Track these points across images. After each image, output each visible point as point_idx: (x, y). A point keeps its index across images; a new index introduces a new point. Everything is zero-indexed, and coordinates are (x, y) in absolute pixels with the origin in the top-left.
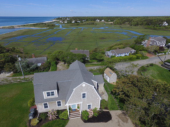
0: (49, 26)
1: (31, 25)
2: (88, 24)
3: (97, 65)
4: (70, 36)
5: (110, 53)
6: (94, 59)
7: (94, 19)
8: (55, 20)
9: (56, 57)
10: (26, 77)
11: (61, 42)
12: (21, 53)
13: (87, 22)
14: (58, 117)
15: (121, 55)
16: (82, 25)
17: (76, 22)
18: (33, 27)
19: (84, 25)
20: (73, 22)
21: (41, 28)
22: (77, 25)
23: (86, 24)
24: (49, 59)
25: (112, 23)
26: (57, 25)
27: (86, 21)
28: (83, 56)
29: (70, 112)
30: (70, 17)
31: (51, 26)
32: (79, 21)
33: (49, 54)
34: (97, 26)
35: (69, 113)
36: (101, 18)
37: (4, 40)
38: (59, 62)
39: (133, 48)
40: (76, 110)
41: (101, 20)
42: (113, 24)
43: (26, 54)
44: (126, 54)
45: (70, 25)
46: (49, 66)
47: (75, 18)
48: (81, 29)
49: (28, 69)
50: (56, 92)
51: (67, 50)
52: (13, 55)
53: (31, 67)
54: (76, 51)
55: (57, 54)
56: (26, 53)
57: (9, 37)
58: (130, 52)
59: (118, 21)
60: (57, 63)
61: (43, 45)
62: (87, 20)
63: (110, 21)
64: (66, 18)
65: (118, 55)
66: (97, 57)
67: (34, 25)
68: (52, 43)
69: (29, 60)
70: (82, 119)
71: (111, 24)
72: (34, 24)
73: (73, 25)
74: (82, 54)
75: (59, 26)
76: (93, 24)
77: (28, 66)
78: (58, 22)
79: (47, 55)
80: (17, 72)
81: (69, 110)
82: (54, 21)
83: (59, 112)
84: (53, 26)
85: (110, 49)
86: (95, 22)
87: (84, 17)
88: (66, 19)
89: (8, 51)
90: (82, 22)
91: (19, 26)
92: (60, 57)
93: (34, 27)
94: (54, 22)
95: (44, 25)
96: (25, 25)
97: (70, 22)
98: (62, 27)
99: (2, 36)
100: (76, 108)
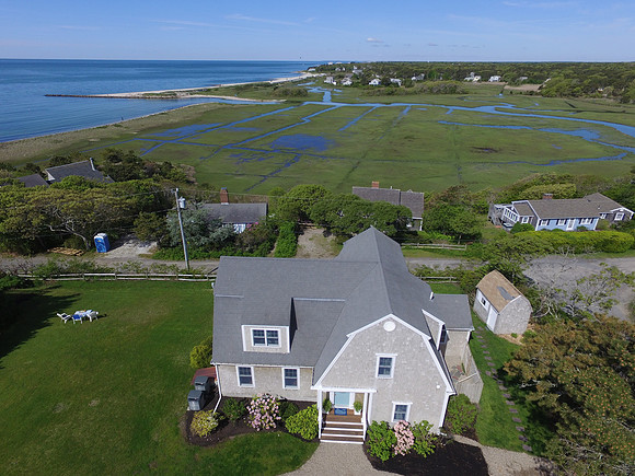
0: (285, 93)
1: (228, 91)
2: (431, 91)
3: (450, 254)
4: (356, 133)
5: (511, 214)
6: (440, 229)
7: (459, 71)
8: (310, 75)
9: (299, 208)
10: (196, 265)
11: (323, 153)
12: (188, 182)
13: (429, 83)
14: (280, 424)
15: (561, 225)
16: (407, 94)
17: (385, 83)
18: (234, 98)
19: (415, 93)
20: (372, 83)
21: (259, 102)
22: (389, 94)
23: (422, 91)
24: (274, 212)
25: (535, 88)
26: (315, 90)
27: (425, 78)
28: (398, 212)
29: (324, 415)
30: (366, 64)
31: (295, 94)
32: (396, 77)
33: (276, 193)
34: (470, 98)
35: (320, 418)
36: (486, 70)
37: (143, 136)
38: (305, 227)
39: (620, 200)
40: (346, 414)
41: (485, 77)
42: (540, 94)
43: (201, 190)
44: (586, 223)
45: (363, 95)
46: (273, 236)
47: (384, 69)
48: (402, 109)
49: (204, 240)
50: (284, 332)
51: (340, 186)
52: (165, 186)
53: (214, 235)
54: (375, 191)
55: (303, 197)
56: (203, 185)
57: (159, 127)
58: (603, 217)
59: (565, 82)
60: (298, 231)
61: (260, 160)
62: (429, 76)
63: (524, 82)
64: (348, 67)
65: (544, 225)
66: (454, 223)
67: (239, 91)
68: (290, 157)
69: (208, 208)
70: (368, 454)
71: (531, 93)
72: (238, 88)
73: (374, 92)
74: (396, 204)
75: (320, 97)
76: (453, 91)
77: (204, 231)
78: (319, 82)
79: (268, 197)
80: (168, 246)
81: (324, 407)
82: (304, 77)
83: (286, 406)
84: (299, 93)
85: (513, 195)
86: (462, 85)
87: (417, 64)
88: (351, 70)
89: (150, 173)
90: (408, 84)
91: (191, 93)
92: (312, 211)
93: (238, 95)
94: (308, 80)
95: (270, 90)
96: (209, 90)
97: (362, 81)
98: (333, 99)
99: (140, 122)
100: (351, 406)
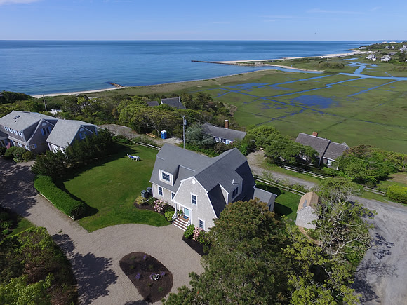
0: (326, 66)
18: (288, 67)
53: (203, 141)
67: (296, 62)
75: (354, 69)
91: (264, 62)
93: (294, 66)
95: (318, 63)
96: (276, 61)
98: (364, 72)
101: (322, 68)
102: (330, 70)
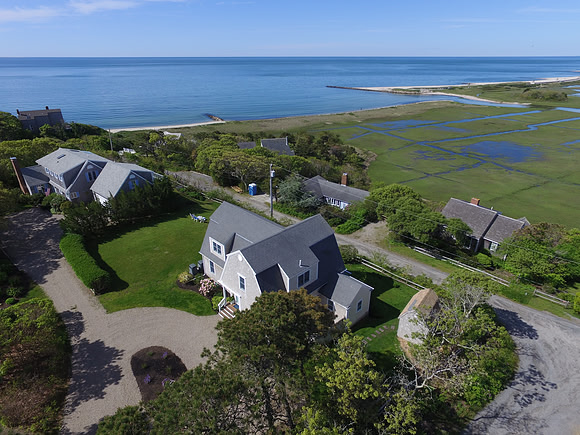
53: (302, 202)
91: (435, 90)
93: (480, 95)
101: (527, 98)
102: (540, 103)
